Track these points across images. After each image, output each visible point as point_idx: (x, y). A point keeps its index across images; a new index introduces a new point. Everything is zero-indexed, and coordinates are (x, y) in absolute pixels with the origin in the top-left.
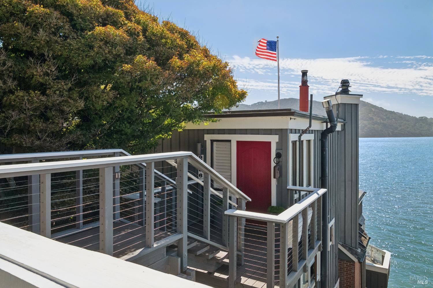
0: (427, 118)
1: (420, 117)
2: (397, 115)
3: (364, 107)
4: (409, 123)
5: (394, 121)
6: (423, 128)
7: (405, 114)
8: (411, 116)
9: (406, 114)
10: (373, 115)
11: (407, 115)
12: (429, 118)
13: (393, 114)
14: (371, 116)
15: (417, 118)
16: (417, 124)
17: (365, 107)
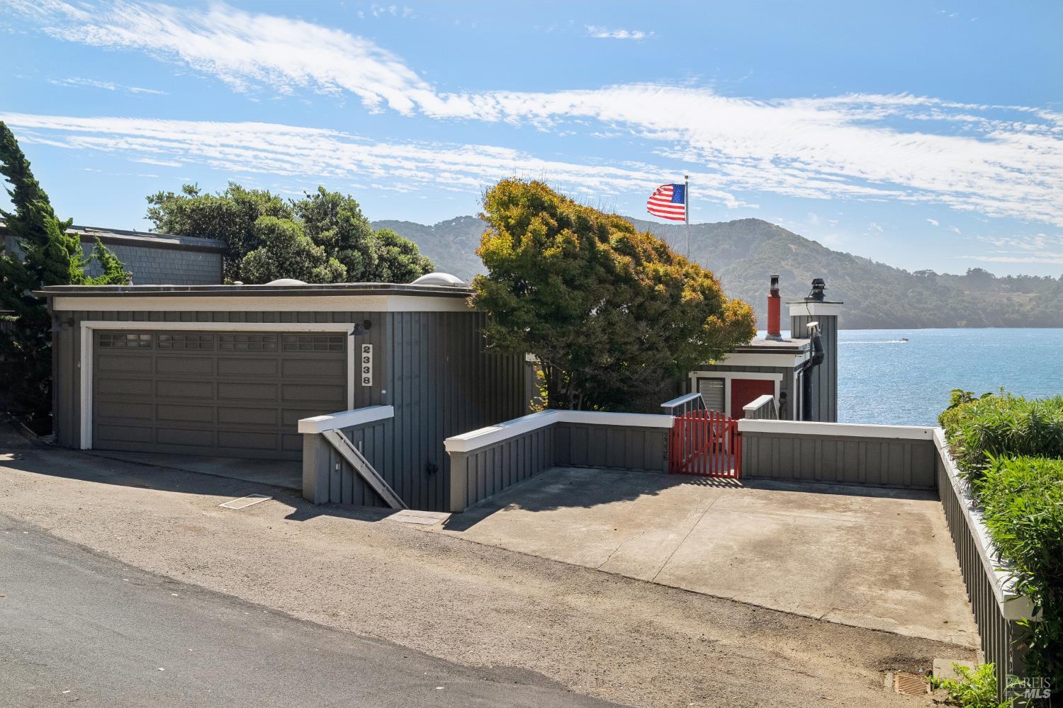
0: (935, 274)
1: (916, 272)
2: (857, 263)
3: (769, 239)
4: (889, 288)
5: (850, 281)
6: (926, 303)
7: (877, 262)
8: (894, 267)
9: (881, 262)
10: (792, 262)
11: (883, 266)
12: (940, 273)
13: (847, 263)
14: (787, 267)
15: (909, 274)
16: (909, 291)
17: (771, 241)
